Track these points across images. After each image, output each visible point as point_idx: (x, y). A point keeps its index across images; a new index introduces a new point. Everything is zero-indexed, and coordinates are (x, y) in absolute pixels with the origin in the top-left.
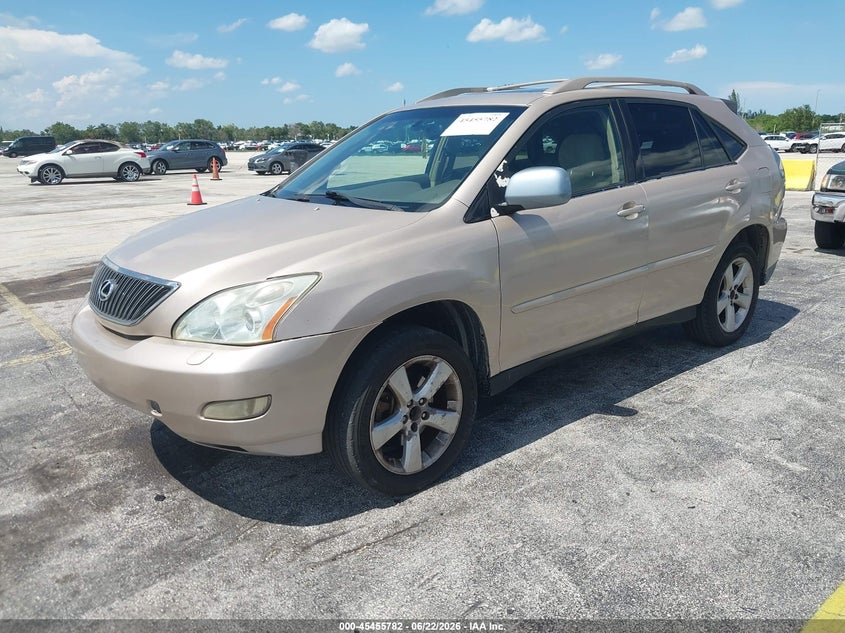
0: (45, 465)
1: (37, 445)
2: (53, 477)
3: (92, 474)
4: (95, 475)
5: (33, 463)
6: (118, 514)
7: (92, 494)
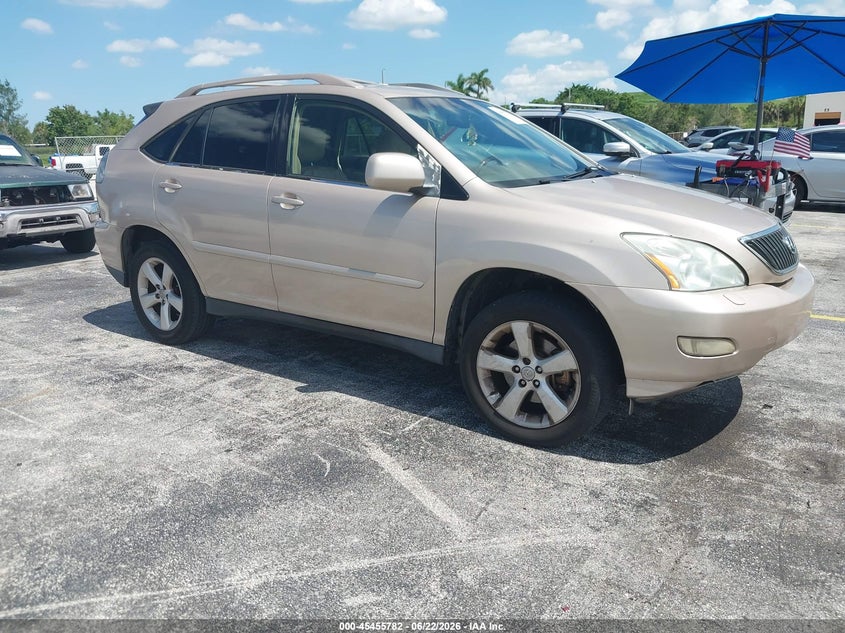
0: (817, 478)
1: (802, 508)
2: (822, 463)
3: (788, 447)
4: (785, 445)
5: (827, 489)
6: (804, 416)
7: (808, 434)
